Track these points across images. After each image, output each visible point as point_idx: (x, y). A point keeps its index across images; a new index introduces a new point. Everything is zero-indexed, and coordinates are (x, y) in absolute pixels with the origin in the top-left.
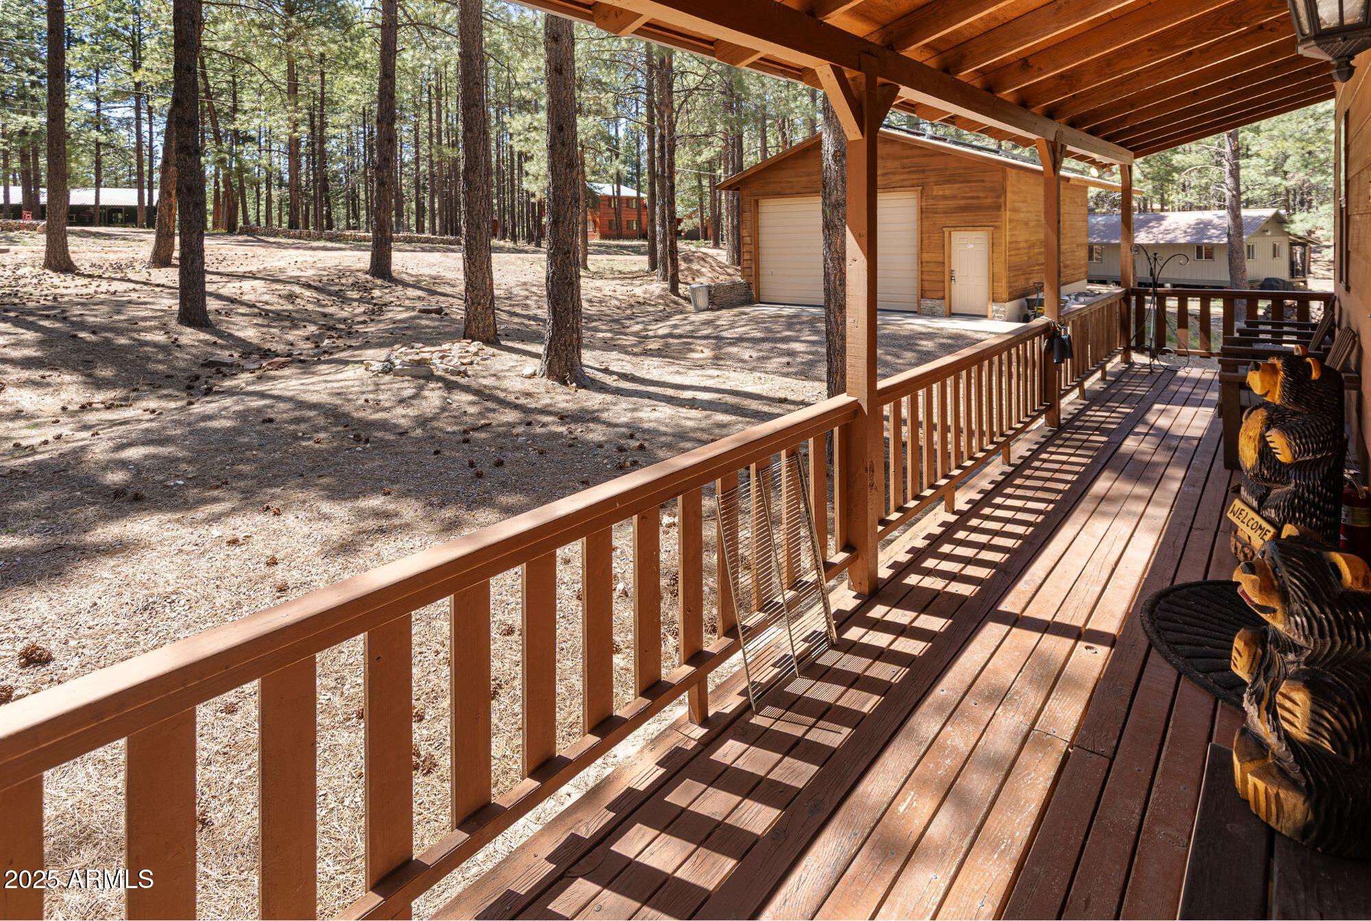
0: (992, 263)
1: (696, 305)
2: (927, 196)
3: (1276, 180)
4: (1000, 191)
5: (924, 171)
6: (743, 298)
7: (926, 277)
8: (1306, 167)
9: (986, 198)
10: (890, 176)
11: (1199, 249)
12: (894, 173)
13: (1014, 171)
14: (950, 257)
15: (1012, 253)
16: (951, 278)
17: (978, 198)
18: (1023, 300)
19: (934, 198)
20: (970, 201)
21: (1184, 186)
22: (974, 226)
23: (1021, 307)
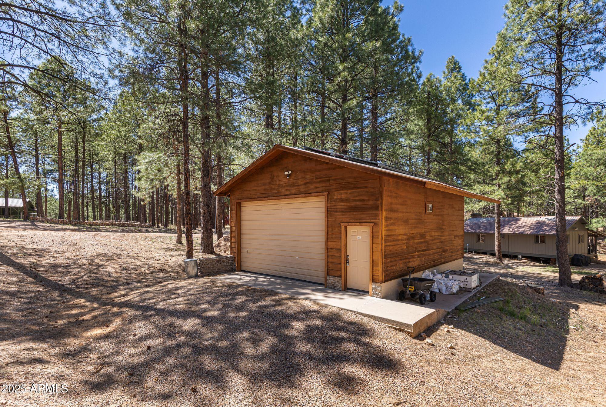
0: (372, 251)
1: (187, 274)
2: (331, 199)
3: (580, 201)
4: (378, 196)
5: (328, 181)
6: (229, 268)
7: (330, 260)
8: (599, 192)
9: (369, 200)
10: (309, 185)
11: (537, 237)
12: (311, 183)
13: (391, 180)
14: (346, 246)
15: (388, 244)
16: (347, 261)
17: (363, 200)
18: (400, 280)
19: (336, 200)
20: (357, 203)
21: (530, 204)
22: (361, 222)
23: (399, 284)
